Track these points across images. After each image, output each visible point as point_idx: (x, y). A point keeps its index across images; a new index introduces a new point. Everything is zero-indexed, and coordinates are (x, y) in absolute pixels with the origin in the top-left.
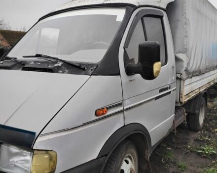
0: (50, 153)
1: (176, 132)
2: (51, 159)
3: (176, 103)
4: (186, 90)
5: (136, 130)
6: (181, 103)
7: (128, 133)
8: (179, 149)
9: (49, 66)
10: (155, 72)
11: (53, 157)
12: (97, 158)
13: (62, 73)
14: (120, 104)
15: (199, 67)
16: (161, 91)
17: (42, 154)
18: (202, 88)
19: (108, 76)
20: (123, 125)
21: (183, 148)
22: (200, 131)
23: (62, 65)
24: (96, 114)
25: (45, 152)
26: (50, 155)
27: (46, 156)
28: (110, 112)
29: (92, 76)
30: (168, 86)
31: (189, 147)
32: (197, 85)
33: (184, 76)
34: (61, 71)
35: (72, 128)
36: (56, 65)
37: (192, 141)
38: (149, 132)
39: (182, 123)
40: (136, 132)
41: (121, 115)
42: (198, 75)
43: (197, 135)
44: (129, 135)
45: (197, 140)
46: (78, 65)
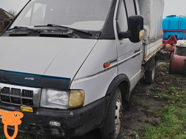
0: (81, 91)
1: (140, 83)
2: (81, 95)
3: (142, 62)
4: (148, 52)
5: (124, 79)
6: (145, 61)
7: (120, 81)
8: (141, 96)
9: (64, 33)
10: (140, 37)
11: (83, 94)
12: (105, 96)
13: (75, 38)
14: (116, 60)
15: (154, 35)
16: (135, 52)
17: (76, 92)
18: (155, 52)
19: (109, 40)
20: (117, 75)
21: (144, 95)
22: (152, 84)
23: (73, 32)
24: (104, 67)
25: (78, 91)
26: (81, 93)
27: (79, 94)
28: (111, 65)
29: (99, 40)
30: (139, 49)
31: (148, 94)
32: (152, 49)
33: (147, 42)
34: (73, 37)
35: (92, 75)
36: (69, 32)
37: (148, 91)
38: (130, 80)
39: (142, 78)
40: (124, 80)
41: (116, 68)
42: (153, 42)
43: (151, 87)
44: (121, 81)
45: (151, 90)
46: (87, 32)
